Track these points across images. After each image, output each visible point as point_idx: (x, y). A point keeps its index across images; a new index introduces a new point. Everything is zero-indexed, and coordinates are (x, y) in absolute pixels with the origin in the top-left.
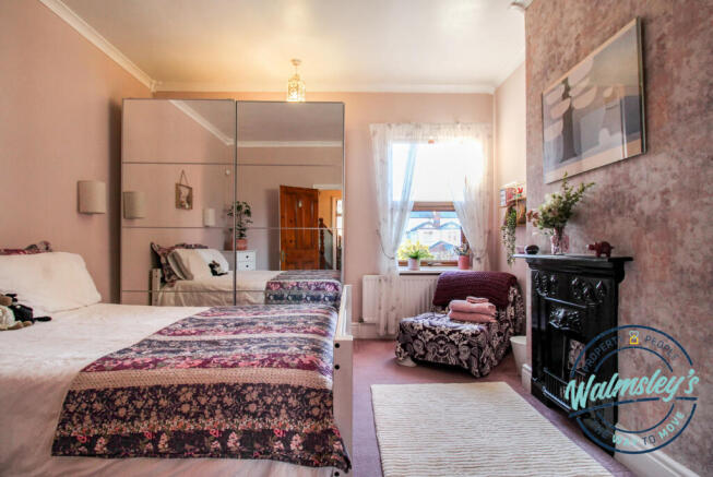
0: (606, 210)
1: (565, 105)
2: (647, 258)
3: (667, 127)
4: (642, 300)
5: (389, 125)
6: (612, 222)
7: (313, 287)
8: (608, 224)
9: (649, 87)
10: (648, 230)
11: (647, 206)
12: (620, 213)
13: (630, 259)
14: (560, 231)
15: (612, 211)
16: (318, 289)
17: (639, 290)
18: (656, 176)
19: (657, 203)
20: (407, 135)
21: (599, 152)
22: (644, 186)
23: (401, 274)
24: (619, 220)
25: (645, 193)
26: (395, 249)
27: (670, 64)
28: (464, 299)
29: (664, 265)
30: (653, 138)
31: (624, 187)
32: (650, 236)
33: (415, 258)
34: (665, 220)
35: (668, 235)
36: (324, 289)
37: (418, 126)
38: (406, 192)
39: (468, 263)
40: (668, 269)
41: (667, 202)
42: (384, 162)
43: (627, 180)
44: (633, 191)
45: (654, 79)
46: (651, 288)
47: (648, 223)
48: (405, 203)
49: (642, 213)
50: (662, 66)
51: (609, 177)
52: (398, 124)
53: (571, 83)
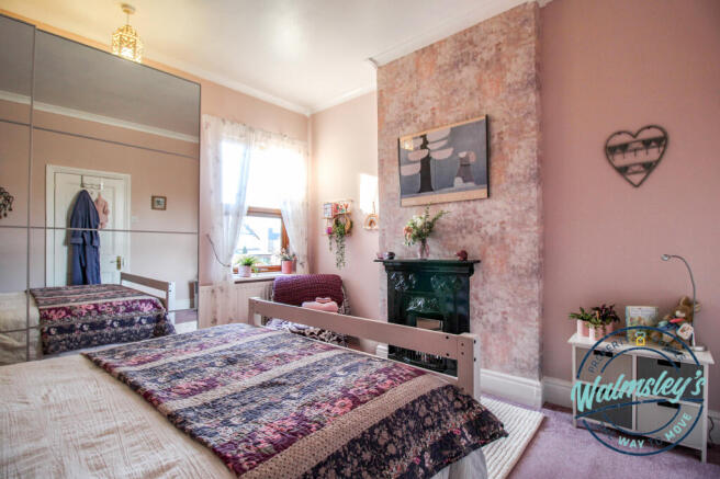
0: (459, 230)
1: (424, 153)
2: (490, 261)
3: (504, 185)
4: (488, 286)
5: (223, 121)
6: (464, 238)
7: (122, 309)
8: (460, 239)
9: (492, 159)
10: (491, 243)
11: (491, 230)
12: (470, 233)
13: (479, 262)
14: (424, 242)
15: (464, 231)
16: (129, 310)
17: (485, 281)
18: (496, 213)
19: (497, 228)
20: (241, 136)
21: (453, 191)
22: (487, 217)
23: (236, 283)
24: (469, 237)
25: (488, 222)
26: (231, 256)
27: (506, 150)
28: (314, 300)
29: (502, 265)
30: (493, 190)
31: (472, 216)
32: (492, 247)
33: (248, 264)
34: (503, 239)
35: (505, 247)
36: (138, 309)
37: (251, 129)
38: (241, 194)
39: (292, 268)
40: (505, 267)
41: (504, 228)
42: (218, 160)
43: (475, 212)
44: (480, 221)
45: (495, 156)
46: (493, 278)
47: (492, 240)
48: (240, 207)
49: (487, 233)
50: (501, 149)
51: (461, 208)
52: (232, 123)
53: (428, 138)
